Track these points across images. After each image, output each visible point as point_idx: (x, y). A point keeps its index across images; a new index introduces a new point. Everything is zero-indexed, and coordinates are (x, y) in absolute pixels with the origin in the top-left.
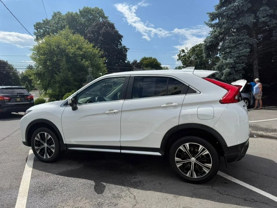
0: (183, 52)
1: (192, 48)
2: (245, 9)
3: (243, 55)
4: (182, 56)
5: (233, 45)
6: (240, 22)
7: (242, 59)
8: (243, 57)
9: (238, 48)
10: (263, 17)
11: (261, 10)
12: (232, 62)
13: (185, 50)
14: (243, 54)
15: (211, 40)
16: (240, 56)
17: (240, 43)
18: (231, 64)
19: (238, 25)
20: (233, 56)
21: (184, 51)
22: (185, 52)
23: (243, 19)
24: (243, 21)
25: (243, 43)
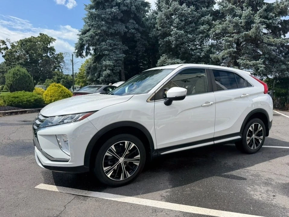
0: (3, 44)
1: (21, 40)
2: (119, 18)
3: (120, 60)
4: (3, 48)
5: (111, 48)
6: (115, 28)
7: (119, 63)
8: (120, 61)
9: (115, 52)
10: (133, 29)
11: (130, 22)
12: (112, 64)
13: (6, 41)
14: (120, 58)
15: (88, 39)
16: (118, 60)
17: (116, 48)
18: (110, 66)
19: (114, 30)
20: (111, 59)
21: (5, 43)
22: (6, 45)
23: (117, 26)
24: (117, 27)
25: (119, 48)
